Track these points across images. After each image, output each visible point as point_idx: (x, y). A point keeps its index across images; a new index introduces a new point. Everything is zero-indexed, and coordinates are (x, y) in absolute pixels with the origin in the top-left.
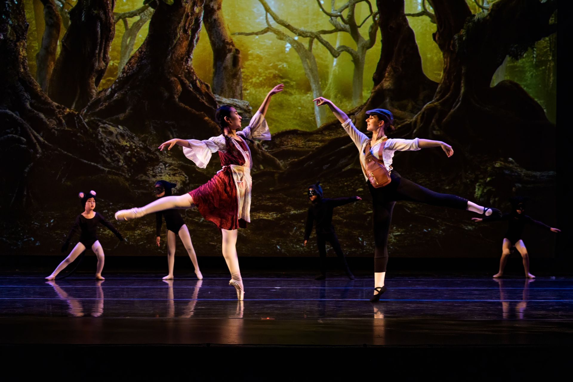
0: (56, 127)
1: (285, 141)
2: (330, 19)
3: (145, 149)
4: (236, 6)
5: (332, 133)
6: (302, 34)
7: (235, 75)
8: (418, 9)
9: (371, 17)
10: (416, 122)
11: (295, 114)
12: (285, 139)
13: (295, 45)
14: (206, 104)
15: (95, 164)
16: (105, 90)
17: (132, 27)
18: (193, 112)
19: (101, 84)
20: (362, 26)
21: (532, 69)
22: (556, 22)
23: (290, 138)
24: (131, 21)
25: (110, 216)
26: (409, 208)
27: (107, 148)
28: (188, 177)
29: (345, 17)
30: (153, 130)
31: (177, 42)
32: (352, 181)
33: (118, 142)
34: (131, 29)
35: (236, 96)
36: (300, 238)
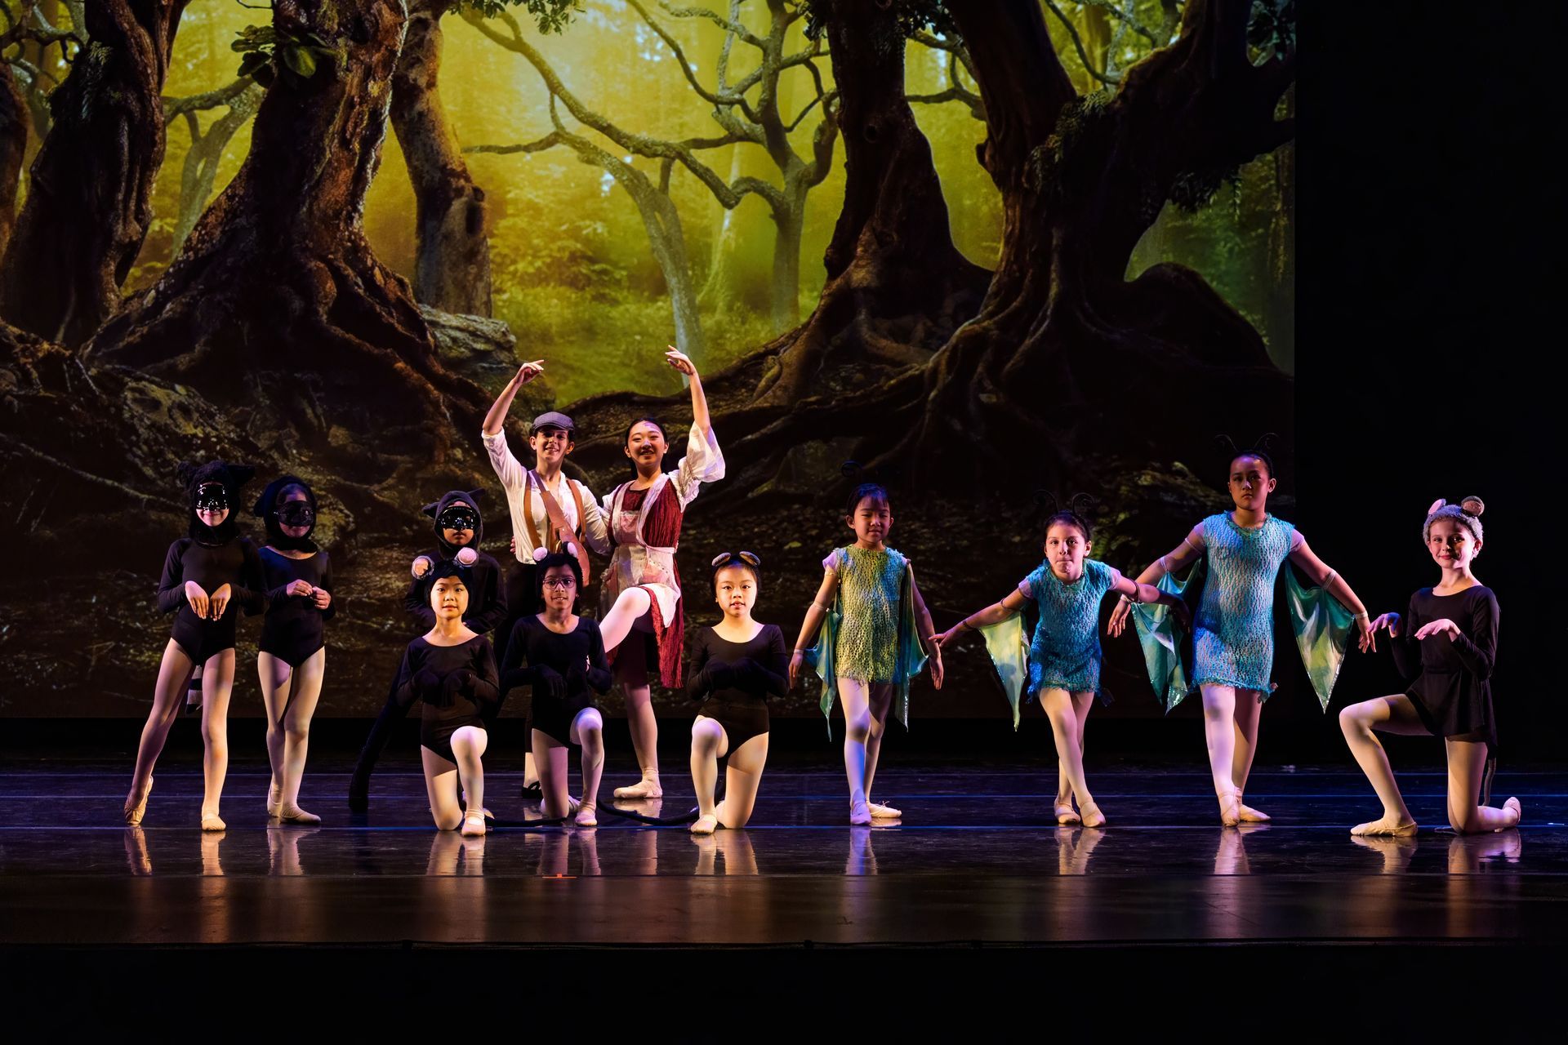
0: (15, 389)
1: (602, 422)
2: (715, 110)
3: (244, 443)
4: (476, 79)
5: (720, 400)
6: (643, 149)
7: (473, 254)
8: (939, 85)
9: (820, 103)
10: (935, 371)
11: (626, 352)
12: (600, 417)
13: (625, 178)
14: (400, 328)
15: (116, 484)
16: (140, 295)
17: (210, 133)
18: (365, 349)
19: (129, 280)
20: (796, 128)
21: (1231, 234)
22: (1292, 116)
23: (613, 415)
24: (208, 119)
25: (153, 617)
27: (146, 442)
28: (352, 516)
29: (753, 106)
30: (263, 396)
31: (324, 169)
32: (773, 522)
33: (173, 427)
34: (207, 139)
35: (475, 307)
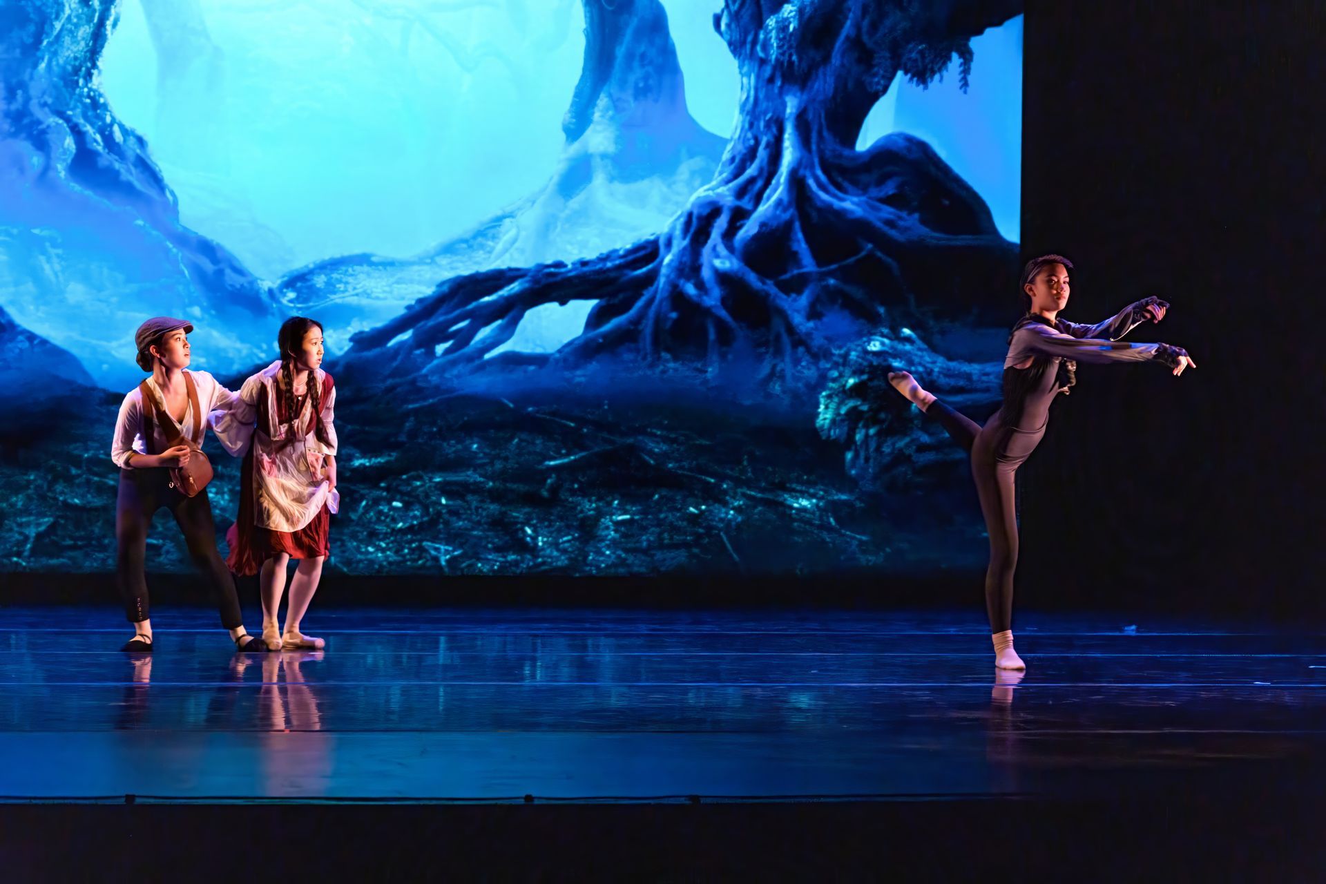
1: (340, 281)
5: (457, 262)
6: (381, 12)
7: (213, 113)
10: (670, 235)
12: (338, 276)
13: (364, 40)
14: (138, 185)
23: (351, 275)
26: (651, 453)
31: (63, 25)
36: (377, 527)
